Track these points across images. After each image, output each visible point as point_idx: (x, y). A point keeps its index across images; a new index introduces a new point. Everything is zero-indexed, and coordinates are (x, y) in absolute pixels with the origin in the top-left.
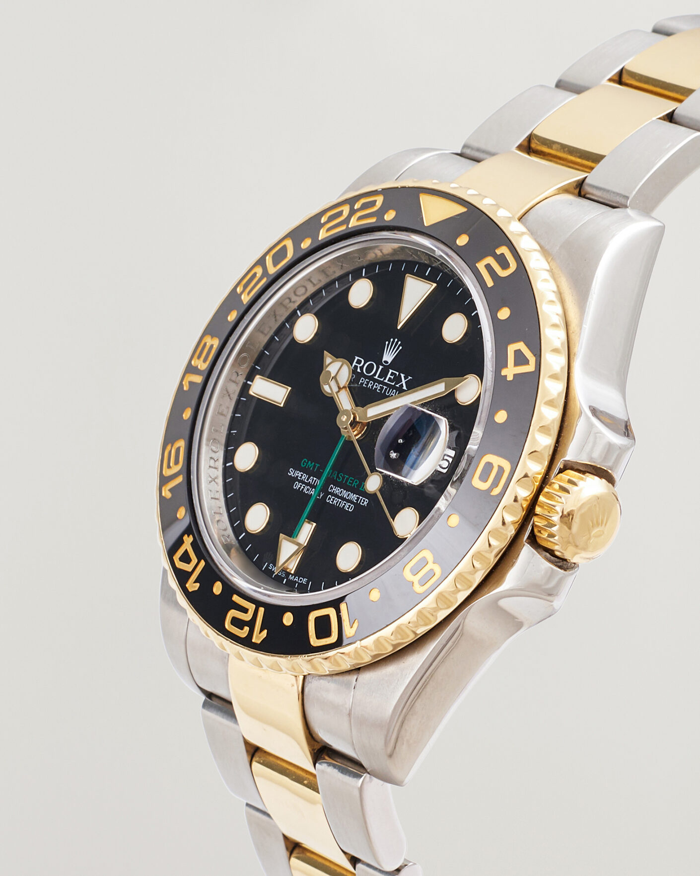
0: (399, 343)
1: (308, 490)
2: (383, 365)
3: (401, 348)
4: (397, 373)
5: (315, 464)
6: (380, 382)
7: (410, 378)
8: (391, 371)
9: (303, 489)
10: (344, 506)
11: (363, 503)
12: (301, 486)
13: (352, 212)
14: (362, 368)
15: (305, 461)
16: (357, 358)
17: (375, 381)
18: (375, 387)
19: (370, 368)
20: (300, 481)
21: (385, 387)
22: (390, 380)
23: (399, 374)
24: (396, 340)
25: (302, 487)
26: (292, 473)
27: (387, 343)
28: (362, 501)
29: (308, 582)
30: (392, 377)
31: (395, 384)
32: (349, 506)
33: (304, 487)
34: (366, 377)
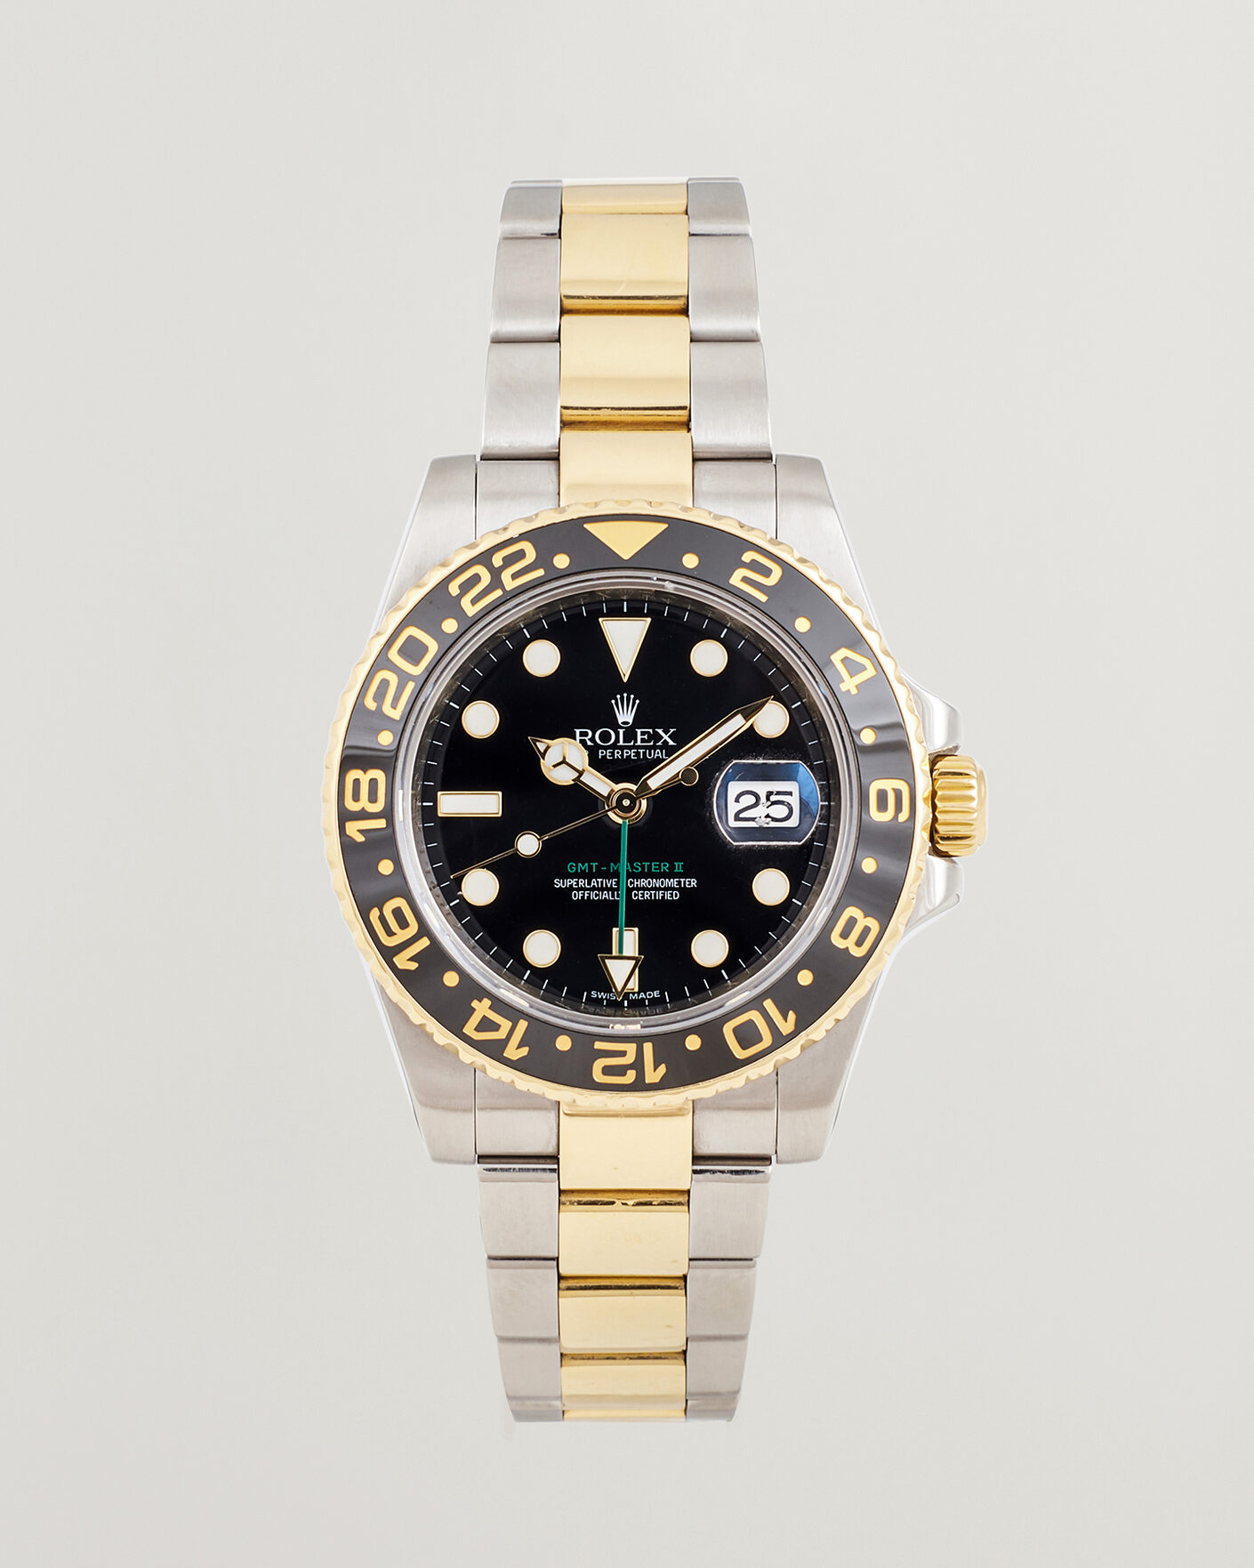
0: (632, 696)
1: (596, 895)
2: (622, 728)
3: (637, 701)
4: (651, 731)
5: (589, 865)
6: (630, 748)
7: (672, 730)
8: (639, 731)
9: (589, 897)
10: (663, 897)
11: (690, 885)
12: (584, 894)
13: (496, 574)
14: (592, 739)
15: (572, 866)
16: (578, 731)
17: (622, 748)
18: (625, 755)
19: (605, 737)
20: (578, 890)
21: (641, 751)
22: (643, 740)
23: (654, 731)
24: (625, 695)
25: (586, 895)
26: (559, 884)
27: (613, 701)
28: (687, 883)
29: (662, 994)
30: (646, 737)
31: (654, 743)
32: (672, 894)
33: (589, 894)
34: (606, 748)
